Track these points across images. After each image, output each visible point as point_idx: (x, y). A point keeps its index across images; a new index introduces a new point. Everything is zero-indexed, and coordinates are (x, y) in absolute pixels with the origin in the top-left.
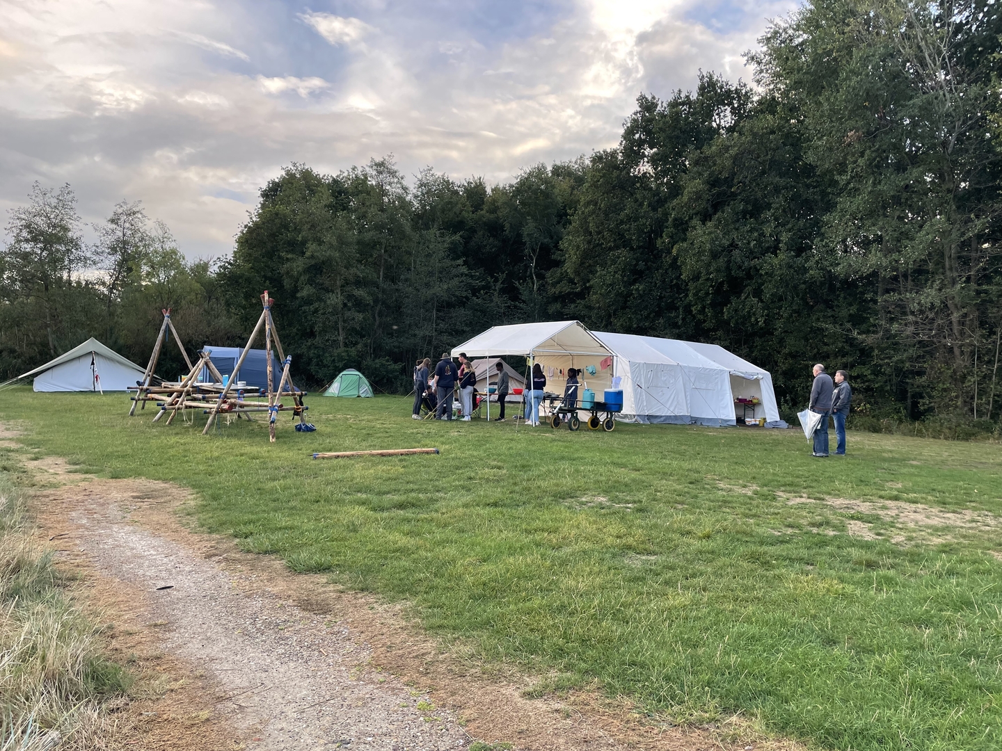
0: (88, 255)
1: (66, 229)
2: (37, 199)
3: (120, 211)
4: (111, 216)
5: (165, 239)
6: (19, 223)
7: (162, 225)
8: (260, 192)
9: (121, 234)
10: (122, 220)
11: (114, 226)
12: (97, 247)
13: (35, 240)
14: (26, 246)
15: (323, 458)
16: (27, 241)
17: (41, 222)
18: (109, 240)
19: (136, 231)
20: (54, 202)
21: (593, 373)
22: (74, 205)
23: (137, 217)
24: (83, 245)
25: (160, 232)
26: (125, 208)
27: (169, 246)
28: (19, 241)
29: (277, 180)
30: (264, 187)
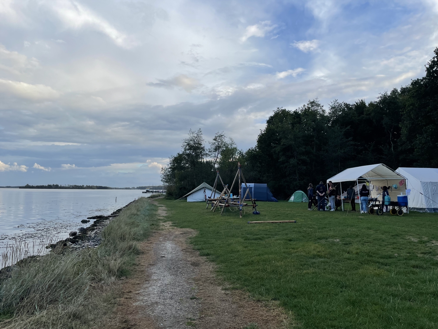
0: (207, 152)
1: (200, 144)
2: (191, 135)
3: (217, 136)
4: (214, 138)
5: (232, 144)
6: (186, 144)
7: (231, 139)
8: (266, 122)
9: (217, 144)
10: (218, 139)
11: (215, 141)
12: (210, 149)
13: (190, 149)
14: (188, 151)
15: (251, 223)
16: (188, 150)
17: (192, 143)
18: (214, 147)
19: (223, 142)
20: (196, 135)
21: (395, 188)
22: (202, 136)
23: (222, 137)
24: (205, 149)
25: (230, 141)
26: (218, 134)
27: (234, 146)
28: (185, 150)
29: (272, 116)
30: (268, 119)
